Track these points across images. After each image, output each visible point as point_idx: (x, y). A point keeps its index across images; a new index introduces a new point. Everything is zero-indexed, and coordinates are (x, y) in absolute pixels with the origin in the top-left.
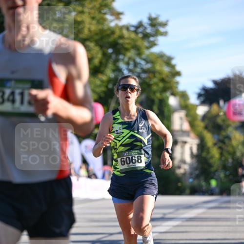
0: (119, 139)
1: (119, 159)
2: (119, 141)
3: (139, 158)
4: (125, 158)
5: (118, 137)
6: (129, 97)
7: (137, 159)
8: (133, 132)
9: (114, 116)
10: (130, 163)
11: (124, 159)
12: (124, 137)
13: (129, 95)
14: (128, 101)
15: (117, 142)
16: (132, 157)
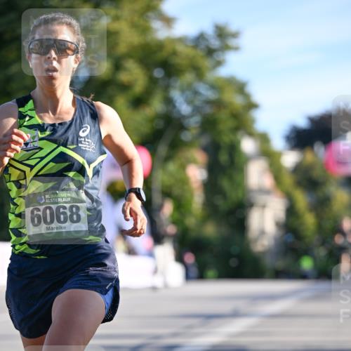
0: (32, 162)
1: (28, 212)
2: (32, 167)
3: (74, 210)
4: (42, 208)
5: (28, 159)
6: (55, 70)
7: (69, 214)
8: (65, 146)
9: (21, 109)
10: (52, 221)
11: (39, 210)
12: (42, 159)
13: (55, 64)
14: (52, 78)
15: (27, 169)
16: (58, 208)
